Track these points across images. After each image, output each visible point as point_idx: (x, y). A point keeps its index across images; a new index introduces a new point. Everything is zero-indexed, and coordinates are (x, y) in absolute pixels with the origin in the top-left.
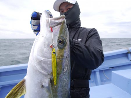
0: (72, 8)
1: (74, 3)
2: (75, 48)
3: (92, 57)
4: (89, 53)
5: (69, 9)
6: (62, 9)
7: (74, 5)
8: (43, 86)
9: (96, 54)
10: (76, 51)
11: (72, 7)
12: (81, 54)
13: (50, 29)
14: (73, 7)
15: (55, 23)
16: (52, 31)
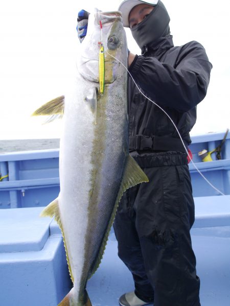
0: (152, 13)
1: (156, 3)
2: (144, 66)
3: (174, 80)
4: (168, 74)
5: (147, 15)
6: (133, 20)
7: (154, 6)
8: (86, 99)
9: (183, 76)
10: (144, 70)
11: (151, 10)
12: (154, 74)
13: (99, 26)
14: (153, 10)
15: (105, 18)
16: (101, 27)
